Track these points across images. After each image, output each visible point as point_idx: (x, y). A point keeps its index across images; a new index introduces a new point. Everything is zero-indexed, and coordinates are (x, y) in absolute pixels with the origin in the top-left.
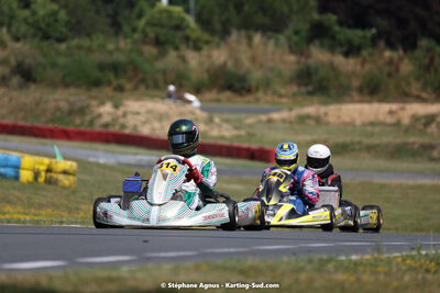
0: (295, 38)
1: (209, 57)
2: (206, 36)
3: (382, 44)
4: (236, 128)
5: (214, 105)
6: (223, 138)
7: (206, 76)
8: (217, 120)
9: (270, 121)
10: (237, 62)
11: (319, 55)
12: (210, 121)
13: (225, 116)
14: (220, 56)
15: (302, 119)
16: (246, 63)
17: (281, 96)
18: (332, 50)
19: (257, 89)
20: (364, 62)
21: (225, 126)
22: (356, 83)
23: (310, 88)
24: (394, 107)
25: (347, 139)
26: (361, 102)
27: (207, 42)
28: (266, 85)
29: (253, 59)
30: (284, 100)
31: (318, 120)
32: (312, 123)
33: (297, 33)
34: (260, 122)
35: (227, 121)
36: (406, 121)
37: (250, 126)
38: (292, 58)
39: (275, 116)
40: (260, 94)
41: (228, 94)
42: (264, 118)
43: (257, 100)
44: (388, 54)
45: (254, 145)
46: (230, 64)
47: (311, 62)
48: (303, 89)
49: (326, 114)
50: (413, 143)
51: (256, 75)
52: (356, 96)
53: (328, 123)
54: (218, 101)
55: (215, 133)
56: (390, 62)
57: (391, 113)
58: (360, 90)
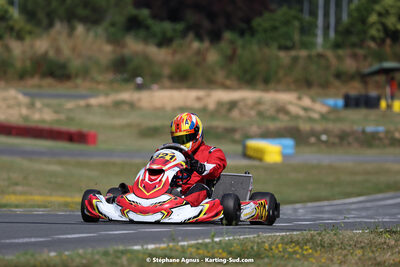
0: (112, 30)
1: (32, 47)
2: (28, 27)
3: (191, 36)
4: (56, 112)
5: (35, 91)
6: (43, 121)
7: (28, 64)
8: (38, 104)
9: (88, 106)
10: (58, 51)
11: (134, 46)
12: (32, 106)
13: (47, 101)
14: (41, 45)
15: (118, 104)
16: (66, 52)
17: (98, 83)
18: (146, 41)
19: (77, 76)
20: (174, 52)
21: (46, 110)
22: (166, 71)
23: (125, 76)
24: (201, 93)
25: (157, 123)
26: (171, 88)
27: (30, 33)
28: (85, 73)
29: (74, 49)
30: (101, 87)
31: (132, 105)
32: (126, 108)
33: (113, 25)
34: (79, 107)
35: (48, 106)
36: (212, 106)
37: (70, 110)
38: (108, 48)
39: (93, 101)
40: (79, 81)
41: (49, 81)
42: (82, 103)
43: (76, 87)
44: (196, 45)
45: (73, 128)
46: (51, 54)
47: (127, 52)
48: (119, 77)
49: (139, 100)
50: (217, 128)
51: (75, 64)
52: (167, 82)
53: (140, 108)
54: (40, 87)
55: (37, 116)
56: (199, 52)
57: (199, 99)
58: (171, 78)
